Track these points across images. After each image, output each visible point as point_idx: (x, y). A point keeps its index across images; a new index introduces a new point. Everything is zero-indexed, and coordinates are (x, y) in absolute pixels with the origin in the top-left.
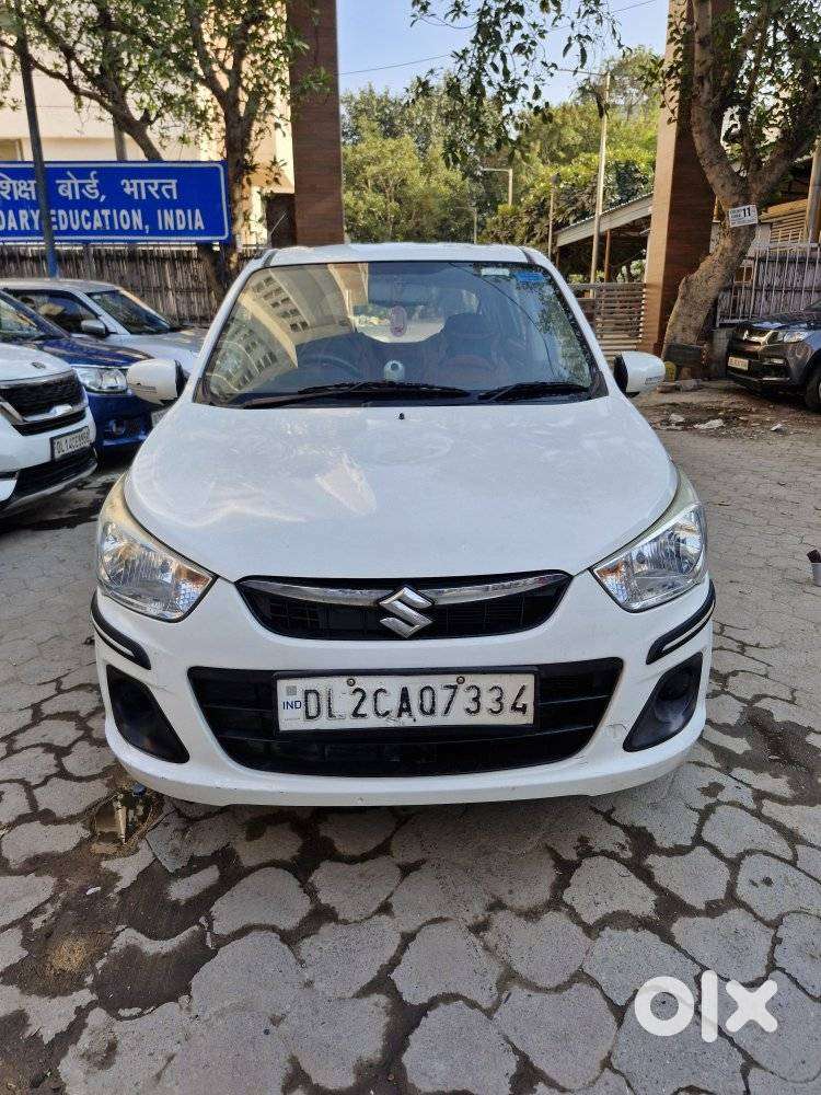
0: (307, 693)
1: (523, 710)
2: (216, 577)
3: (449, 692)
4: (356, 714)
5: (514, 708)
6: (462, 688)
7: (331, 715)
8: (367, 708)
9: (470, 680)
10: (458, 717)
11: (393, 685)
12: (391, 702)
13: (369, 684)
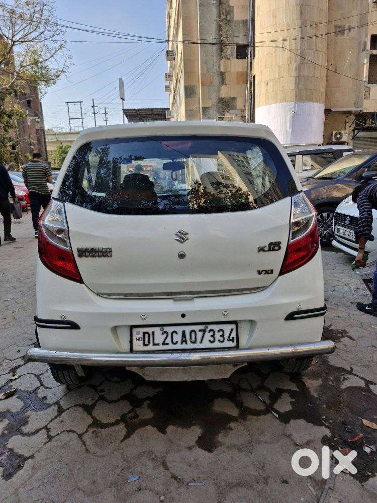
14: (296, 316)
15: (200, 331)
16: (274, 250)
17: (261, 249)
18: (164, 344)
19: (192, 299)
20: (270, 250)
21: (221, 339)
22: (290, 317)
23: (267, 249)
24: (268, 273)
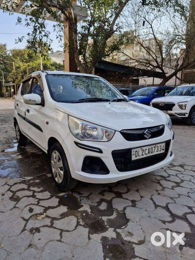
0: (136, 151)
1: (164, 150)
2: (115, 131)
3: (154, 148)
4: (142, 155)
5: (163, 150)
6: (156, 147)
7: (139, 156)
8: (144, 154)
9: (157, 145)
10: (156, 153)
11: (147, 148)
12: (147, 152)
13: (144, 148)
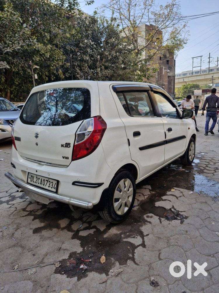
14: (76, 184)
15: (46, 180)
16: (67, 147)
17: (62, 146)
18: (36, 183)
19: (43, 165)
20: (66, 147)
21: (52, 186)
22: (74, 183)
23: (64, 146)
24: (67, 159)
